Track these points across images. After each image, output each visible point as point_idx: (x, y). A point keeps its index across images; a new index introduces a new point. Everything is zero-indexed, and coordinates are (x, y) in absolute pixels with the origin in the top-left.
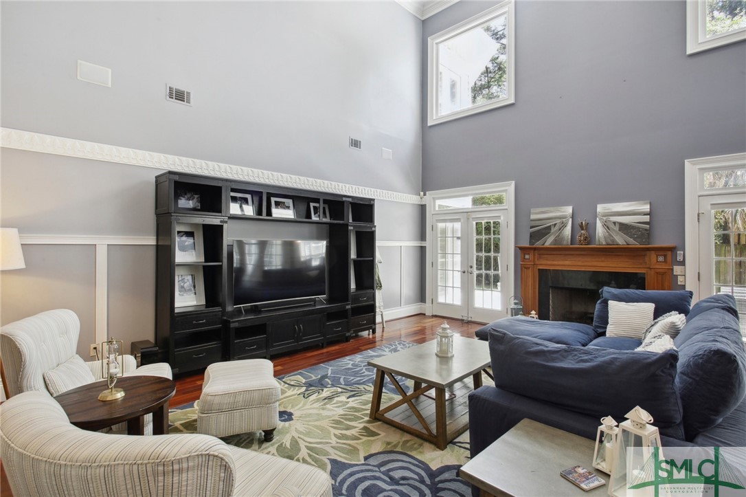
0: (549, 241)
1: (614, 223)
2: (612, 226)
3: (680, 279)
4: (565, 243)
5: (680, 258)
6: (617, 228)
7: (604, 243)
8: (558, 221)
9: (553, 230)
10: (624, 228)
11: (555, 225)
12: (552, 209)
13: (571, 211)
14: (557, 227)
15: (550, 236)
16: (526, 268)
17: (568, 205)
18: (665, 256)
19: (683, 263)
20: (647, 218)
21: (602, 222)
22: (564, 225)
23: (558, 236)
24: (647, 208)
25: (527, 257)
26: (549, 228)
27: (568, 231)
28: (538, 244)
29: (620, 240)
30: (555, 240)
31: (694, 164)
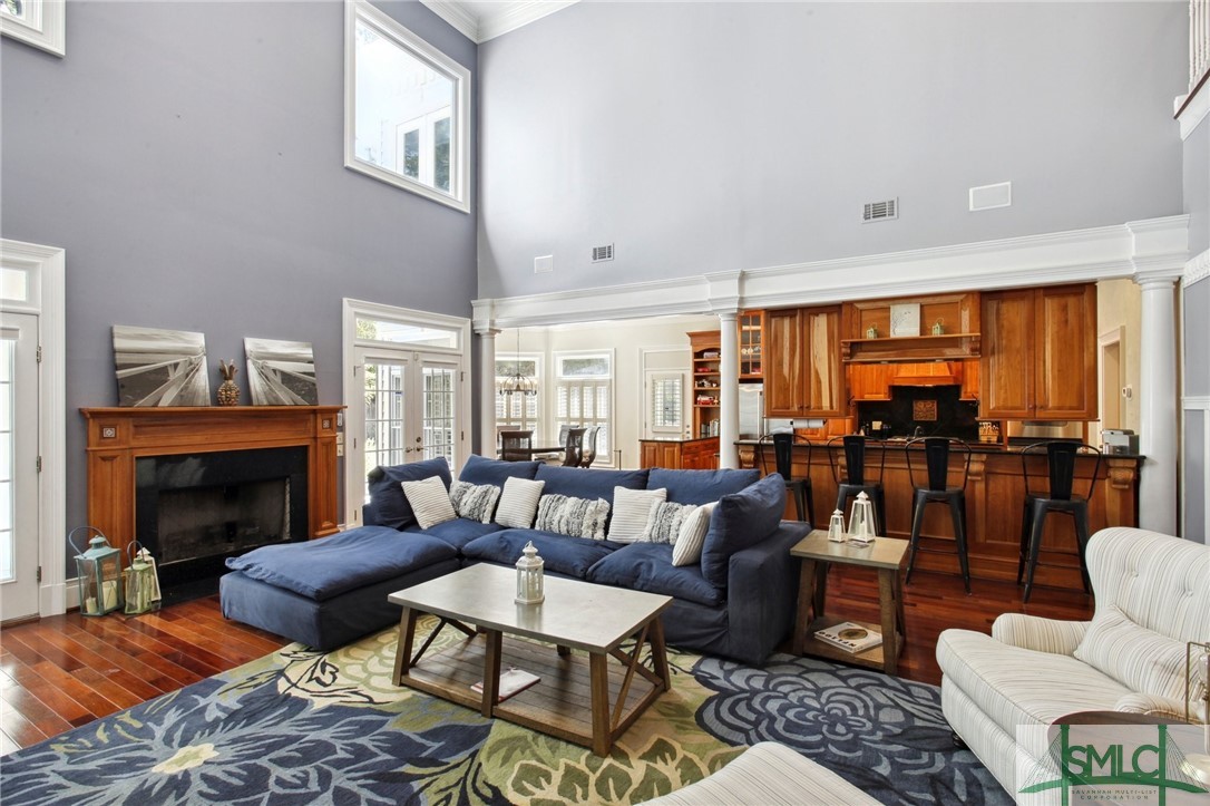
0: (167, 398)
1: (274, 371)
2: (271, 375)
3: (339, 448)
4: (200, 402)
5: (340, 423)
6: (278, 379)
7: (265, 403)
8: (181, 359)
9: (173, 376)
10: (287, 379)
11: (176, 365)
12: (163, 332)
13: (203, 342)
14: (180, 372)
15: (169, 387)
16: (104, 459)
17: (196, 329)
18: (331, 420)
19: (342, 429)
20: (310, 368)
21: (257, 368)
22: (193, 369)
23: (186, 388)
24: (308, 353)
25: (109, 432)
26: (163, 371)
27: (202, 380)
28: (144, 403)
29: (286, 398)
30: (180, 396)
31: (351, 305)
